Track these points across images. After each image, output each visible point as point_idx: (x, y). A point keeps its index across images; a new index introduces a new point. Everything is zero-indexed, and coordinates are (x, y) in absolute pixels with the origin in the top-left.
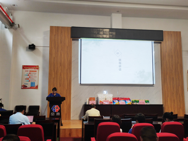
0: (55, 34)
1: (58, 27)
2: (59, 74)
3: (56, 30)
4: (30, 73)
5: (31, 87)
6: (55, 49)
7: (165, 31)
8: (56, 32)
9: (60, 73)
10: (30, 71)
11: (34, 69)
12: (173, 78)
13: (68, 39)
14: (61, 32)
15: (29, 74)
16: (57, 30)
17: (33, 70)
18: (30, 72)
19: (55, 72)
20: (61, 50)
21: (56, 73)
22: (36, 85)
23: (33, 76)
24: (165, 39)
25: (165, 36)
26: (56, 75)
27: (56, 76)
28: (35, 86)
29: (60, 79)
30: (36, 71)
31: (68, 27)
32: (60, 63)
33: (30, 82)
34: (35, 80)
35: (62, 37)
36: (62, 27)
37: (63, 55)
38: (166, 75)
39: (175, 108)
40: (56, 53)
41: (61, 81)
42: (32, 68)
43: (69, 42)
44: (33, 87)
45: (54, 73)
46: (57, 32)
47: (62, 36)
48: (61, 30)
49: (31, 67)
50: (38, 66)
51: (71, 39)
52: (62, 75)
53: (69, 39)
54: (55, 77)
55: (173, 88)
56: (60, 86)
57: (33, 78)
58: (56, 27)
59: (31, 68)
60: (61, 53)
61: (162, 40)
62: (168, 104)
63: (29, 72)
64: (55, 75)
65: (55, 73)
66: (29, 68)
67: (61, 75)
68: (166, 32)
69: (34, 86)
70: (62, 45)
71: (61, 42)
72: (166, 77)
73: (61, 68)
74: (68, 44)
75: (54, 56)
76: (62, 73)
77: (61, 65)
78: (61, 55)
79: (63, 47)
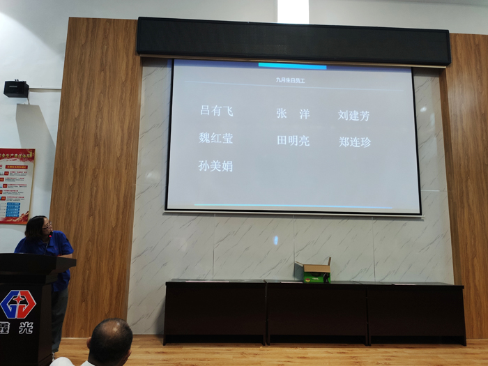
0: (83, 41)
1: (96, 21)
2: (90, 172)
3: (87, 30)
4: (6, 173)
5: (7, 218)
6: (81, 91)
7: (456, 35)
8: (87, 37)
9: (94, 170)
10: (7, 167)
11: (22, 159)
13: (127, 56)
14: (106, 37)
15: (5, 177)
16: (90, 30)
17: (18, 162)
18: (7, 170)
19: (78, 166)
20: (101, 93)
21: (78, 170)
22: (23, 211)
23: (16, 182)
24: (457, 58)
25: (456, 49)
27: (77, 180)
28: (20, 215)
29: (92, 189)
30: (26, 167)
31: (127, 20)
32: (96, 138)
33: (6, 202)
34: (21, 195)
35: (107, 50)
36: (109, 21)
37: (105, 110)
38: (467, 181)
40: (84, 102)
41: (96, 196)
42: (13, 157)
44: (12, 218)
45: (72, 169)
46: (90, 35)
47: (108, 48)
48: (105, 29)
49: (12, 155)
50: (33, 151)
51: (138, 58)
53: (131, 58)
54: (74, 184)
56: (90, 216)
57: (15, 189)
58: (88, 19)
59: (10, 157)
60: (99, 102)
61: (448, 64)
63: (4, 170)
64: (75, 178)
65: (75, 169)
66: (6, 156)
67: (95, 177)
68: (457, 38)
69: (18, 217)
70: (105, 78)
71: (103, 69)
72: (464, 189)
73: (99, 153)
74: (127, 74)
75: (76, 115)
76: (99, 169)
77: (97, 144)
78: (100, 110)
79: (108, 85)
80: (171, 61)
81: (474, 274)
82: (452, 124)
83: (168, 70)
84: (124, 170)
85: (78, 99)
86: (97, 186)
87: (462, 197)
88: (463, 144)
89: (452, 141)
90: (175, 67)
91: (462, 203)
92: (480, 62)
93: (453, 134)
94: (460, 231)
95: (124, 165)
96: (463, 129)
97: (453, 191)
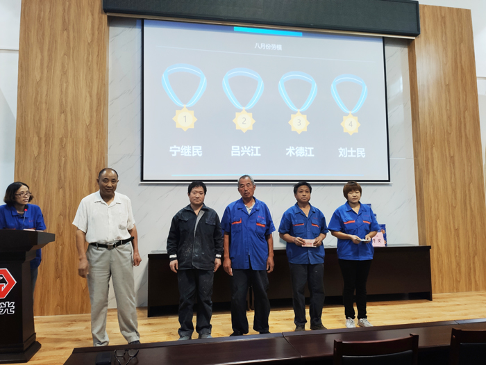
2: (56, 142)
6: (42, 52)
7: (424, 6)
9: (61, 140)
12: (452, 158)
13: (93, 15)
19: (43, 135)
20: (65, 54)
21: (43, 139)
24: (425, 30)
25: (424, 20)
26: (43, 145)
27: (43, 150)
29: (60, 160)
32: (61, 104)
35: (69, 7)
37: (71, 74)
38: (432, 148)
39: (460, 254)
40: (45, 65)
41: (65, 168)
43: (96, 27)
45: (36, 139)
47: (70, 4)
51: (105, 17)
52: (69, 148)
53: (96, 15)
54: (39, 154)
55: (454, 191)
56: (59, 188)
60: (63, 65)
61: (417, 35)
62: (440, 243)
64: (40, 147)
65: (40, 139)
67: (63, 147)
68: (426, 9)
70: (68, 37)
71: (65, 28)
72: (430, 156)
73: (66, 121)
74: (93, 34)
75: (38, 78)
76: (66, 138)
77: (63, 111)
78: (64, 73)
79: (72, 46)
80: (140, 21)
81: (437, 235)
82: (420, 94)
83: (137, 31)
84: (95, 140)
85: (39, 61)
86: (66, 156)
87: (427, 163)
88: (429, 114)
89: (420, 111)
90: (145, 28)
91: (428, 169)
92: (446, 34)
93: (420, 104)
94: (425, 195)
95: (94, 133)
96: (429, 99)
97: (419, 158)
